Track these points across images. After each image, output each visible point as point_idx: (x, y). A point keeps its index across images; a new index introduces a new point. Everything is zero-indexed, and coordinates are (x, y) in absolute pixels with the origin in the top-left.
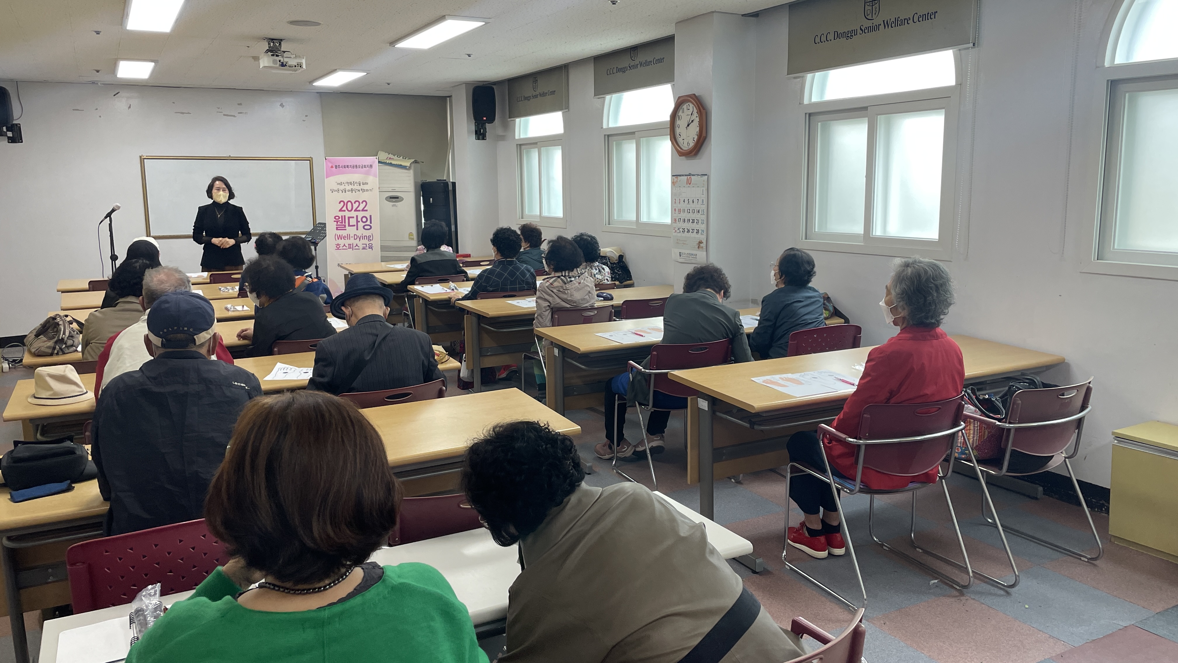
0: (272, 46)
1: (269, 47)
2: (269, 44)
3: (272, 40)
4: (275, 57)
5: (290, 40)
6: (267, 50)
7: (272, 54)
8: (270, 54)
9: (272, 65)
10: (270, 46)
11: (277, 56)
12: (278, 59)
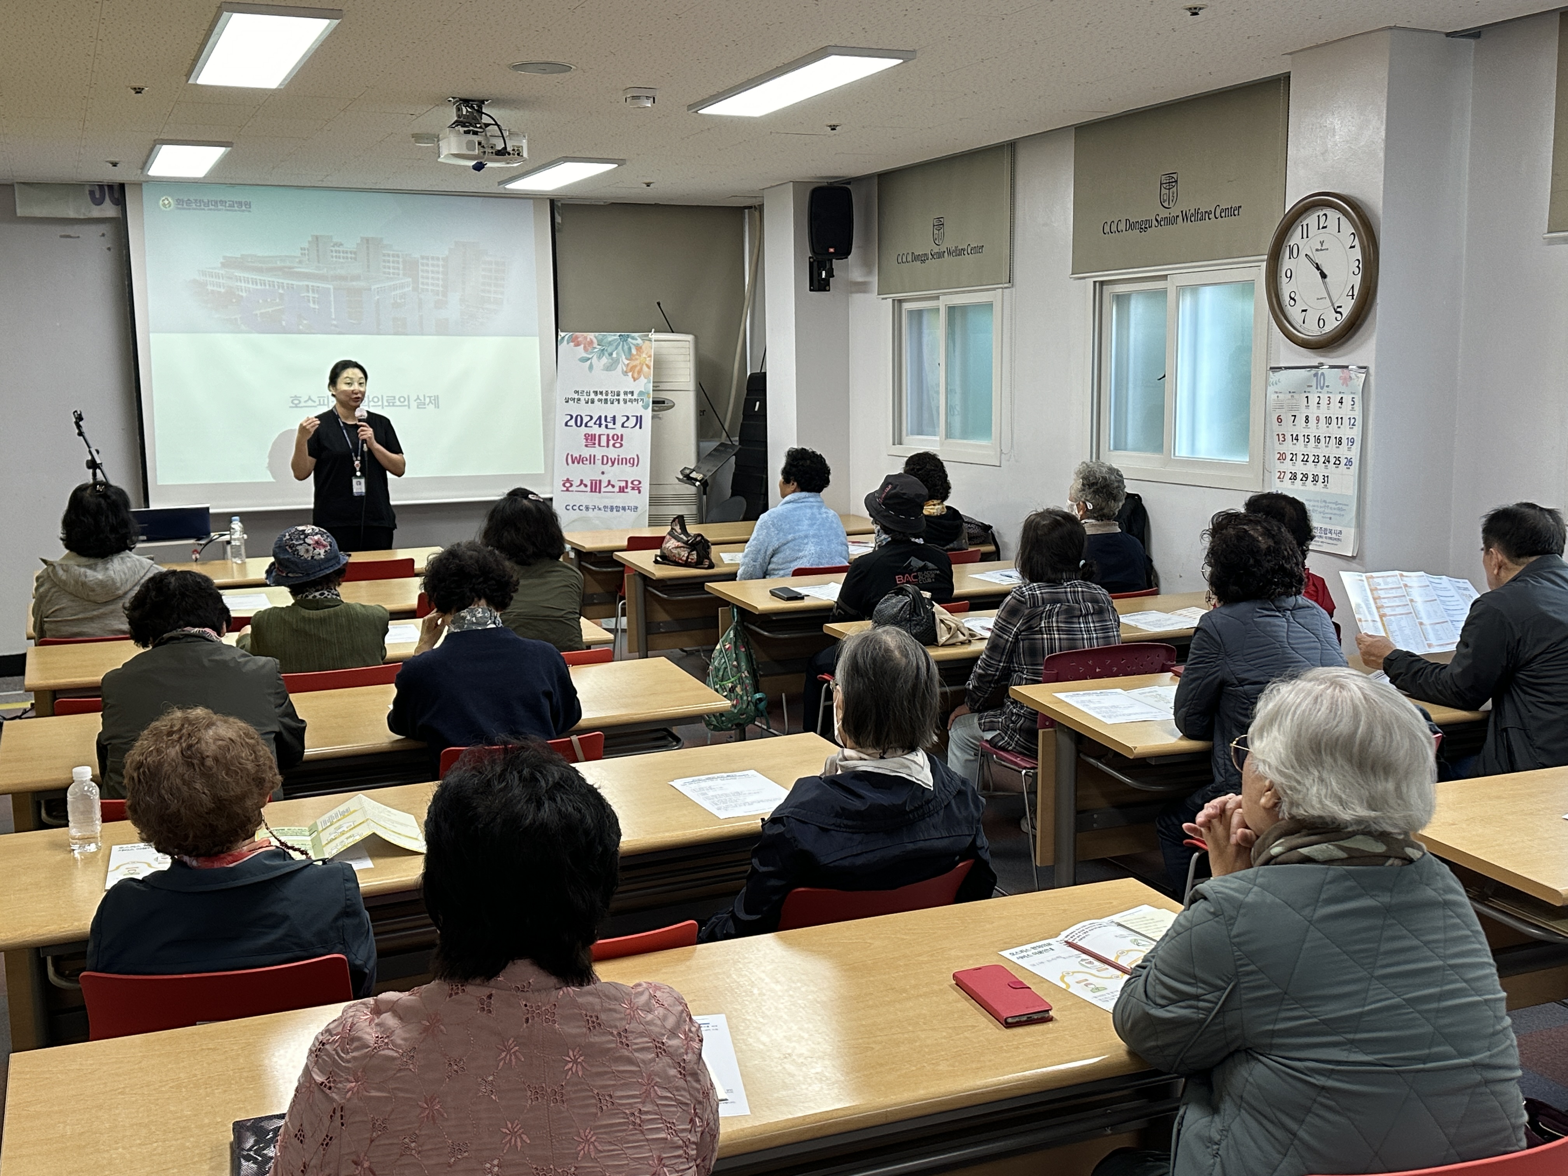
0: (464, 113)
1: (459, 116)
2: (459, 109)
3: (466, 102)
4: (471, 137)
5: (498, 102)
6: (456, 121)
7: (466, 129)
8: (462, 129)
9: (465, 151)
10: (460, 113)
11: (475, 133)
12: (476, 139)
